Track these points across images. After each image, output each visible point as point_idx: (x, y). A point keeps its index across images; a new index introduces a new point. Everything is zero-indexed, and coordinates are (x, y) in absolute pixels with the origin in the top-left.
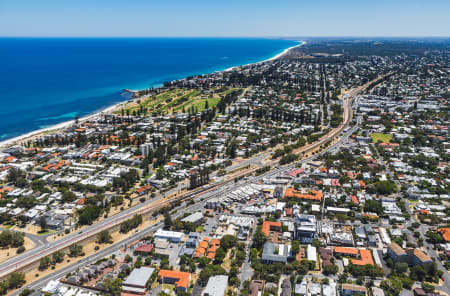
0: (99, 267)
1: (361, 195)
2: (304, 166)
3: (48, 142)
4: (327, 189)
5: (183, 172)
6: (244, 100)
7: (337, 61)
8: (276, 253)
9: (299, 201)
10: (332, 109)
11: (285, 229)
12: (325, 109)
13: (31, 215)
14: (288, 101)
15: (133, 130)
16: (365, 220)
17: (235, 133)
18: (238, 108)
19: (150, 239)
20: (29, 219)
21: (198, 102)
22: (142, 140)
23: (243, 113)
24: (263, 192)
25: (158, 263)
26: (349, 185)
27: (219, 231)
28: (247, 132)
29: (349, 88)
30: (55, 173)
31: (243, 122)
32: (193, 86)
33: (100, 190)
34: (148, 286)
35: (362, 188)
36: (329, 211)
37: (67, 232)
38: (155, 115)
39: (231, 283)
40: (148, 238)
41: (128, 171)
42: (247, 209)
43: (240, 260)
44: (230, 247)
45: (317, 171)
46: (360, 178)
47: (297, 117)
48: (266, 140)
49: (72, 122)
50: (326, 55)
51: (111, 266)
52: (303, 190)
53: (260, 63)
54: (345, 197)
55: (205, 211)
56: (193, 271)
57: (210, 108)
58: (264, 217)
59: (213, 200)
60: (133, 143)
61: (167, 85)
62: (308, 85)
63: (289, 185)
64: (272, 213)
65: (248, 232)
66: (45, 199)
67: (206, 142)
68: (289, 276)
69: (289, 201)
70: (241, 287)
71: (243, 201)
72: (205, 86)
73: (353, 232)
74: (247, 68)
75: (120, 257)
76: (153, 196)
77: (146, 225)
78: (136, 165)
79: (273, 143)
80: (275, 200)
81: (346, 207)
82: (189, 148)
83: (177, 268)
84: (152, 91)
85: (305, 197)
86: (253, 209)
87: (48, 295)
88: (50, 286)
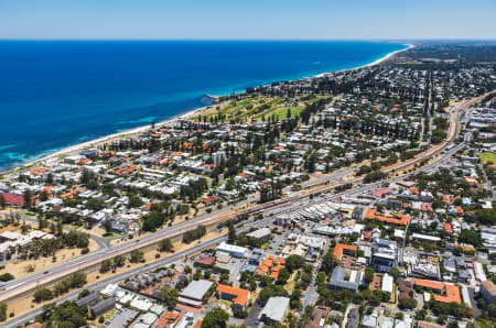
0: (157, 276)
1: (455, 223)
2: (392, 185)
3: (122, 146)
4: (416, 214)
5: (254, 185)
6: (332, 110)
7: (449, 67)
8: (347, 279)
9: (380, 224)
10: (435, 123)
11: (361, 254)
12: (426, 122)
13: (98, 218)
14: (383, 113)
15: (207, 138)
16: (457, 252)
17: (317, 146)
18: (323, 118)
19: (212, 252)
20: (96, 221)
21: (280, 111)
22: (216, 147)
23: (328, 124)
24: (341, 212)
25: (217, 277)
26: (443, 211)
27: (286, 249)
28: (330, 145)
29: (461, 99)
30: (125, 178)
31: (328, 133)
32: (278, 93)
33: (168, 198)
34: (204, 300)
35: (459, 215)
36: (414, 239)
37: (131, 237)
38: (232, 122)
39: (292, 306)
40: (210, 251)
41: (197, 179)
42: (320, 229)
43: (305, 283)
44: (297, 268)
45: (407, 192)
46: (458, 203)
47: (391, 130)
48: (350, 155)
49: (149, 127)
50: (437, 61)
51: (170, 275)
52: (387, 213)
53: (357, 68)
54: (436, 224)
55: (273, 227)
56: (253, 289)
57: (293, 117)
58: (338, 239)
59: (283, 217)
60: (206, 151)
61: (250, 91)
62: (410, 95)
63: (371, 206)
64: (348, 235)
65: (318, 254)
66: (113, 203)
67: (284, 153)
68: (358, 306)
69: (369, 224)
70: (303, 312)
71: (317, 220)
72: (291, 93)
73: (441, 264)
74: (341, 74)
75: (180, 268)
76: (220, 207)
77: (210, 236)
78: (206, 174)
79: (359, 159)
80: (353, 221)
81: (436, 235)
82: (264, 159)
83: (236, 285)
84: (232, 97)
85: (388, 220)
86: (326, 229)
87: (106, 297)
88: (108, 290)
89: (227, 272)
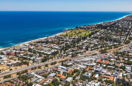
3: (39, 42)
5: (71, 53)
8: (88, 75)
11: (93, 70)
17: (91, 44)
19: (57, 67)
20: (31, 59)
24: (91, 60)
25: (57, 73)
26: (119, 61)
27: (75, 68)
28: (94, 44)
30: (39, 50)
33: (49, 55)
34: (54, 77)
36: (108, 67)
37: (39, 63)
38: (69, 37)
41: (56, 51)
42: (85, 64)
43: (78, 75)
44: (77, 72)
48: (99, 46)
49: (47, 37)
51: (47, 72)
54: (115, 64)
55: (73, 63)
58: (89, 66)
59: (76, 60)
61: (77, 28)
63: (100, 59)
64: (92, 66)
65: (83, 69)
66: (35, 55)
67: (81, 45)
68: (88, 80)
69: (98, 63)
71: (85, 62)
75: (49, 70)
76: (61, 58)
77: (57, 64)
78: (59, 50)
80: (94, 62)
82: (75, 47)
83: (62, 74)
85: (103, 63)
86: (87, 64)
87: (32, 75)
88: (33, 73)
89: (60, 72)
